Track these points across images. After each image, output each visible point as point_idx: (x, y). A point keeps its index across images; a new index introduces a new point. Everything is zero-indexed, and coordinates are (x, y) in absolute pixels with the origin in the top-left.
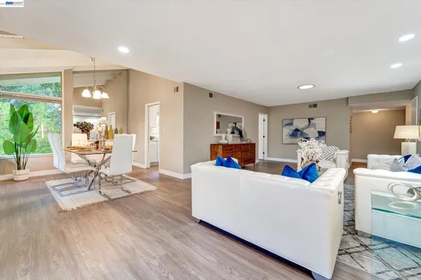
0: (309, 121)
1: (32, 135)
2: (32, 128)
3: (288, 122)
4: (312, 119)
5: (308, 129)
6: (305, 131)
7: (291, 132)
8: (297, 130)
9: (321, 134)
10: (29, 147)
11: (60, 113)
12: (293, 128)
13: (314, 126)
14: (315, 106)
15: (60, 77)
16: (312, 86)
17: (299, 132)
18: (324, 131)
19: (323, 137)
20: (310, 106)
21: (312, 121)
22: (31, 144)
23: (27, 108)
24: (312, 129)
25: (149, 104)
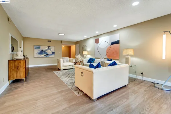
0: (48, 48)
3: (38, 47)
4: (49, 47)
5: (47, 51)
6: (46, 52)
7: (39, 52)
8: (42, 51)
9: (53, 53)
12: (40, 50)
13: (50, 49)
14: (50, 41)
16: (64, 35)
17: (43, 52)
18: (54, 51)
19: (54, 54)
20: (48, 41)
21: (49, 48)
24: (49, 51)
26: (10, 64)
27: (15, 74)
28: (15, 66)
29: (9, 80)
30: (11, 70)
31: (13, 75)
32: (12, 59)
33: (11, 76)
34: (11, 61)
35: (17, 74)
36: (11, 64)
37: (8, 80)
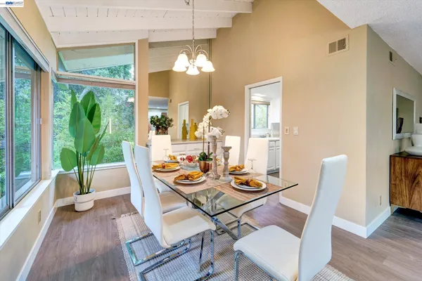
1: (99, 139)
2: (99, 126)
10: (95, 157)
11: (132, 105)
15: (133, 54)
22: (98, 151)
23: (93, 98)
25: (250, 86)
26: (394, 165)
27: (406, 192)
28: (406, 172)
29: (391, 203)
30: (395, 180)
31: (401, 193)
32: (398, 152)
33: (397, 195)
34: (397, 159)
35: (411, 195)
36: (397, 167)
37: (389, 204)
